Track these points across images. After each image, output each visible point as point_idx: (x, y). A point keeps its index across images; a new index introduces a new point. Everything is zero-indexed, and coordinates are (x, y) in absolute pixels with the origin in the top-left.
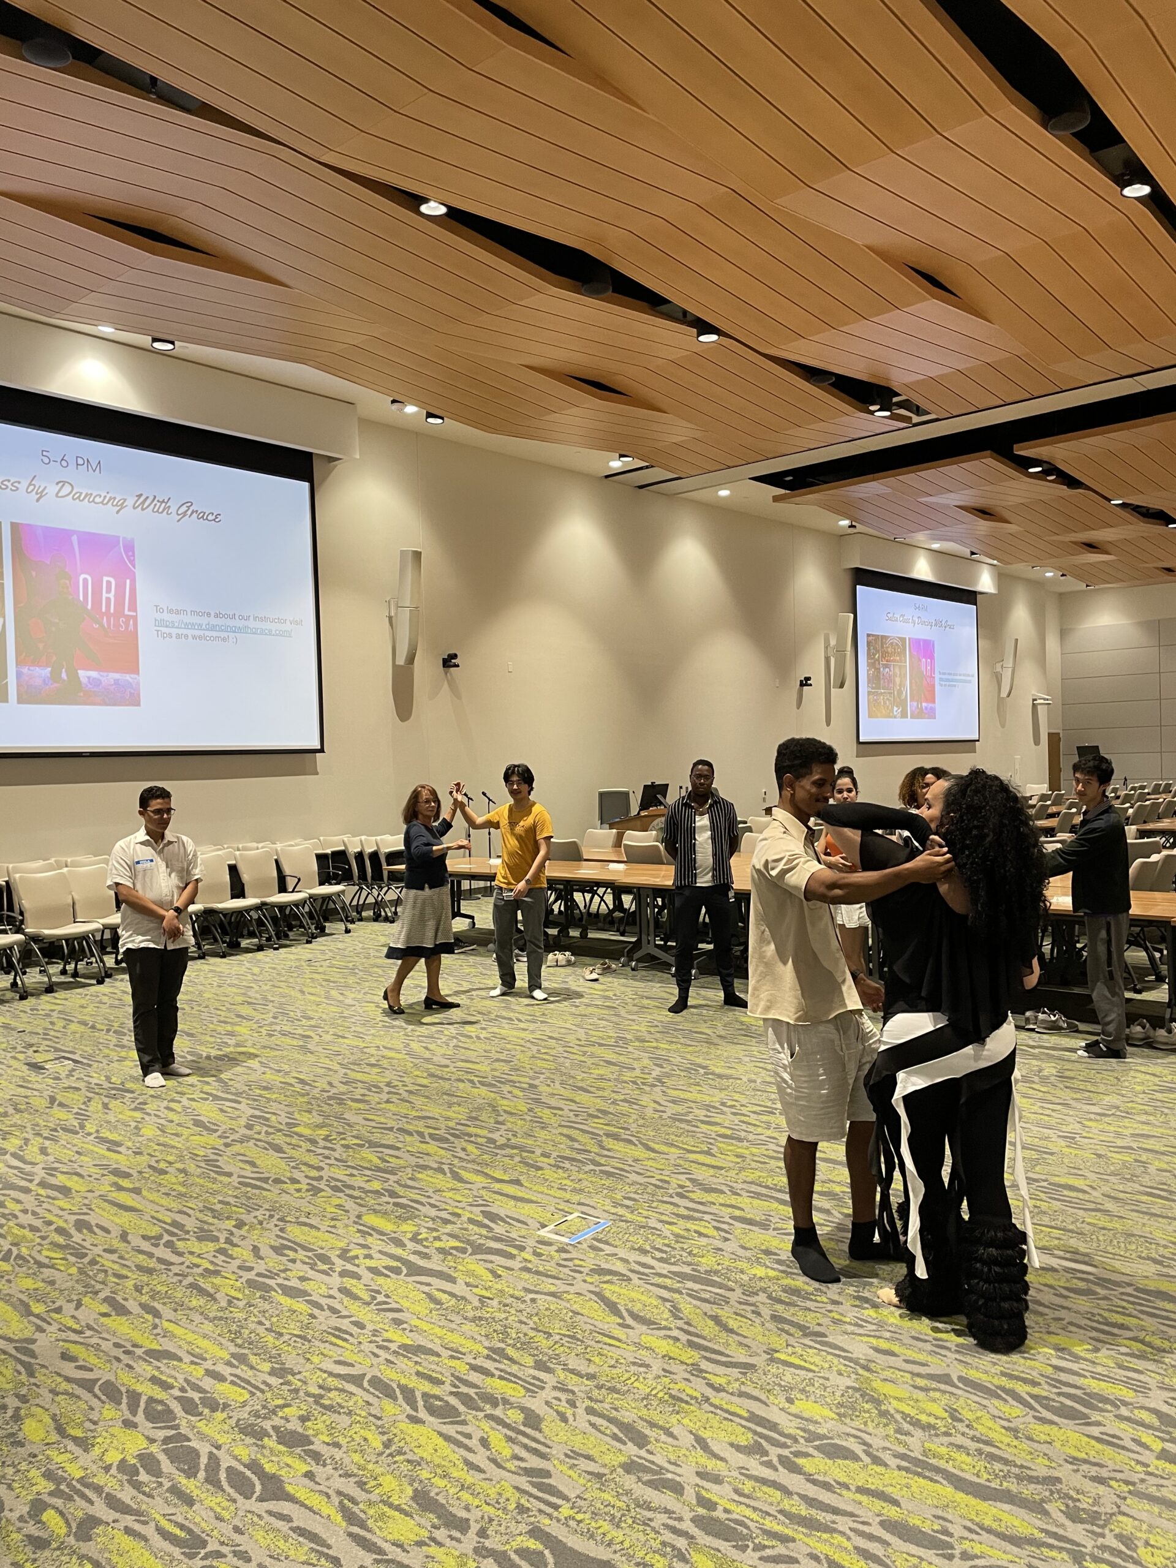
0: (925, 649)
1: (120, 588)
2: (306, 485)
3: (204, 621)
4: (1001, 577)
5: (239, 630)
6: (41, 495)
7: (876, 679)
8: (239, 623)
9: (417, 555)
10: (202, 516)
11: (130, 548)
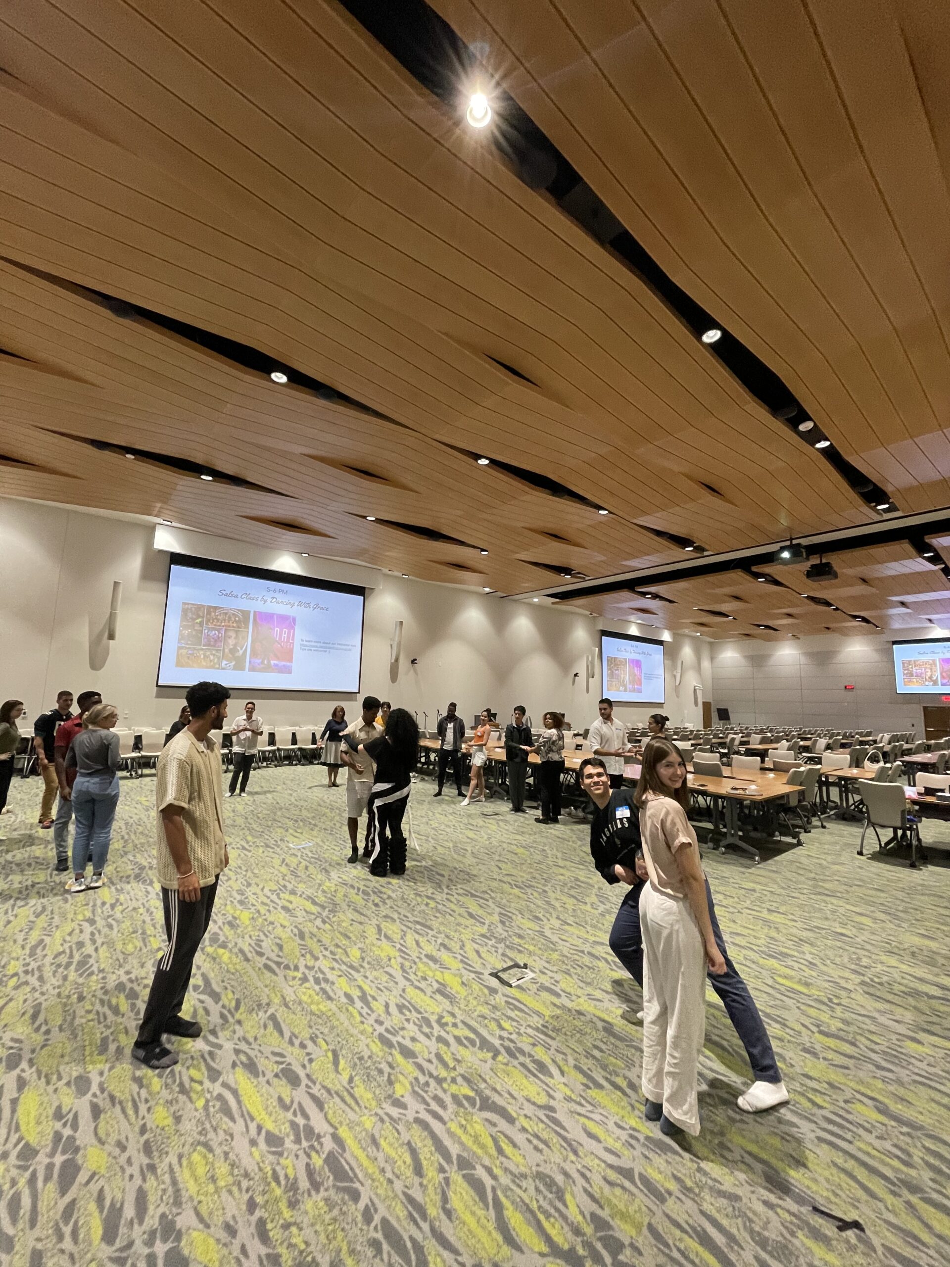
0: (637, 664)
1: (289, 633)
2: (362, 598)
3: (319, 645)
4: (675, 635)
5: (330, 648)
6: (265, 601)
7: (612, 675)
8: (331, 645)
9: (401, 623)
10: (322, 609)
11: (294, 620)
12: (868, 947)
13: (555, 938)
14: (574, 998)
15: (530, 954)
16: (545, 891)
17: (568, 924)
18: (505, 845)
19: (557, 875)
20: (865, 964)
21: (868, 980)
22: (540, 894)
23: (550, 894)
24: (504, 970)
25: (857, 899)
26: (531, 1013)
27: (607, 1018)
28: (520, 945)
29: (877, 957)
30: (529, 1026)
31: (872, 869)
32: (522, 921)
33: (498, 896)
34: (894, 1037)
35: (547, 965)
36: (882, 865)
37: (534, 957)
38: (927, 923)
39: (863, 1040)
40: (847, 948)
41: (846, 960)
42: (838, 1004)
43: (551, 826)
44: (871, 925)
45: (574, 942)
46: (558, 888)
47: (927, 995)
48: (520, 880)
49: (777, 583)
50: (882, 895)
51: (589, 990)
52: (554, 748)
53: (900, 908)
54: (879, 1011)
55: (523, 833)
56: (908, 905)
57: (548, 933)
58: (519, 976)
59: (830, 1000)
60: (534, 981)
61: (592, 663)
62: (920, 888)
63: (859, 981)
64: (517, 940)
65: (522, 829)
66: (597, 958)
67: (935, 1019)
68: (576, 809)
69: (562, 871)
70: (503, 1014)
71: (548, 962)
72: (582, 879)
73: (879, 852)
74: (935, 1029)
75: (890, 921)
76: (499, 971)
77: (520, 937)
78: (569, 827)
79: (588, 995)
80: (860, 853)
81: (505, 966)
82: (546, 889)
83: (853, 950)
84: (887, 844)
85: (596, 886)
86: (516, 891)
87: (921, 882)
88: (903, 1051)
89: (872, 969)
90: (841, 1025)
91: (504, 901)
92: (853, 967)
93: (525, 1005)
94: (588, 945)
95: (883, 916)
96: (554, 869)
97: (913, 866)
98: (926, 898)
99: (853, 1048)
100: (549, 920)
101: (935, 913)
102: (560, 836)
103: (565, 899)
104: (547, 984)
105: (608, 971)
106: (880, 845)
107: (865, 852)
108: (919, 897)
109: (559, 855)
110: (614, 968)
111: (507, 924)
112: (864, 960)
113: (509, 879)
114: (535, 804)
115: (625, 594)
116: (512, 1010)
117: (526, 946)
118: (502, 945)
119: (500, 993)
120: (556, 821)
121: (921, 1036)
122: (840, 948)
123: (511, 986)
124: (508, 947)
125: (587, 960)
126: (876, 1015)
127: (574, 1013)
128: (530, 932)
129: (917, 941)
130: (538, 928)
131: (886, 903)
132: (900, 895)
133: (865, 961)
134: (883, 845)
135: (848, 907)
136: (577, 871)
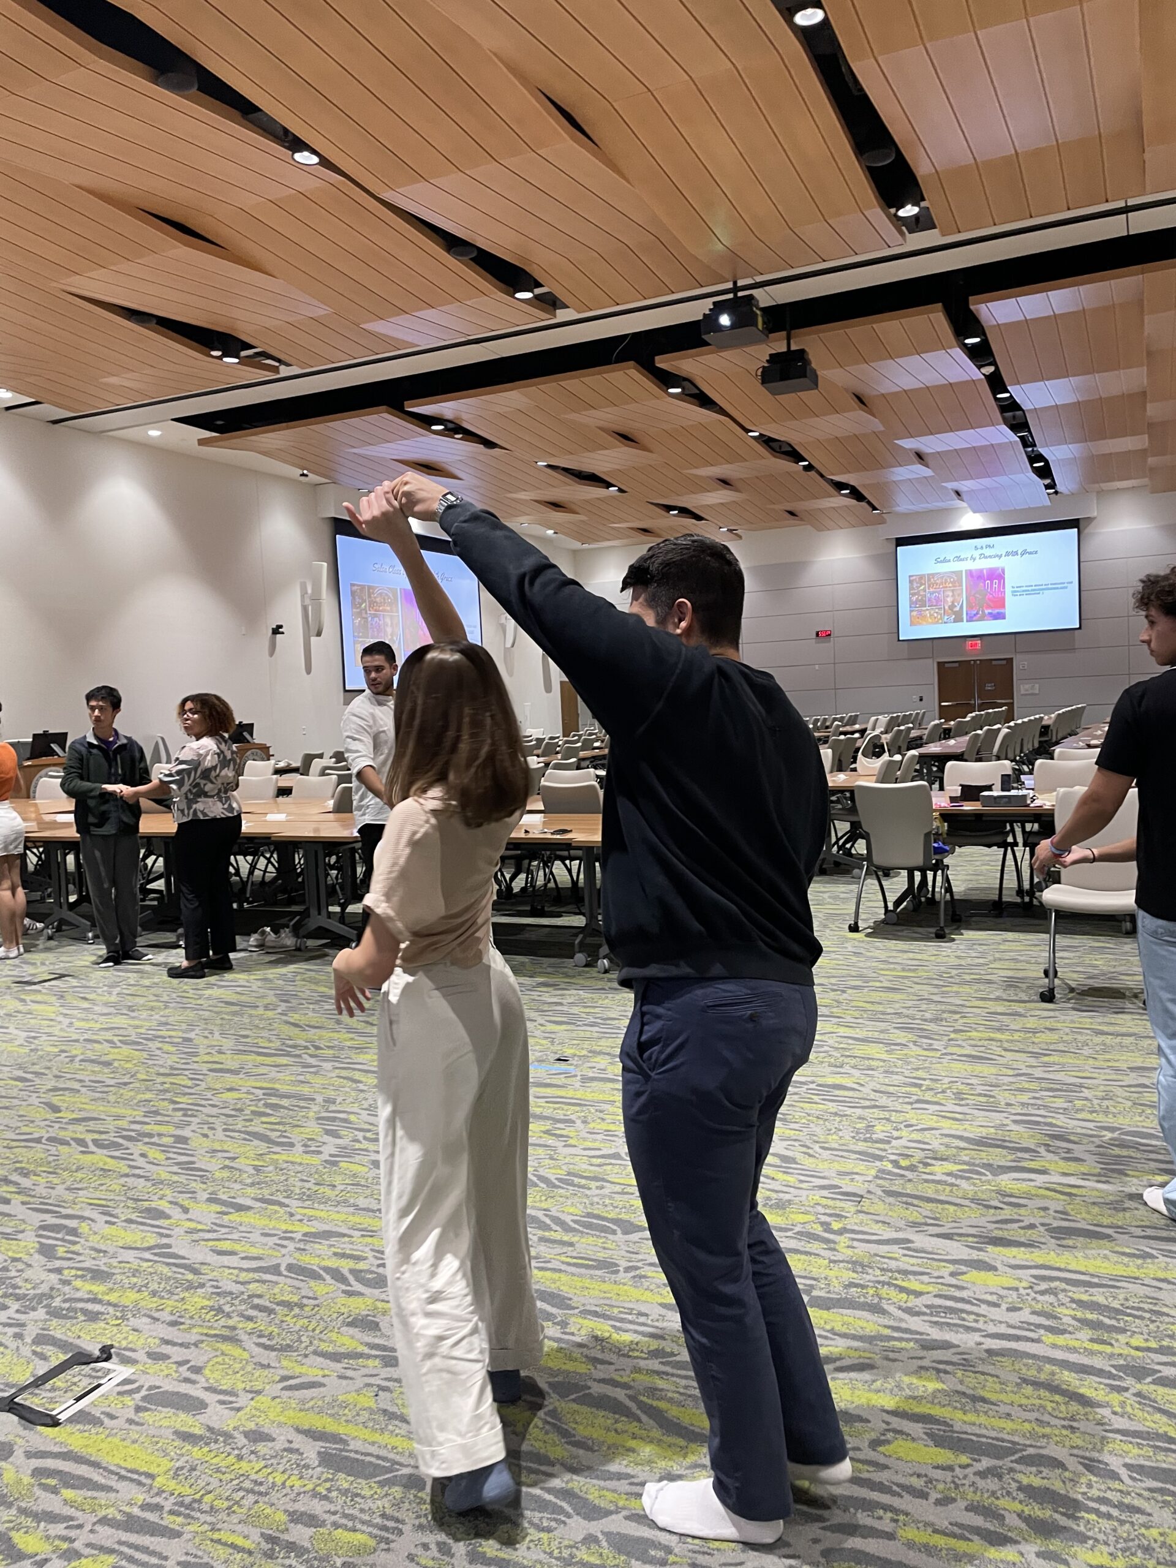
12: (883, 1100)
13: (197, 1255)
14: (243, 1400)
15: (123, 1313)
16: (184, 1140)
17: (241, 1208)
18: (76, 1050)
19: (216, 1092)
20: (881, 1136)
21: (889, 1167)
22: (164, 1148)
23: (197, 1142)
24: (39, 1382)
25: (856, 1014)
26: (112, 1482)
27: (331, 1426)
28: (95, 1300)
29: (901, 1117)
30: (104, 1521)
31: (877, 953)
32: (108, 1230)
33: (39, 1184)
34: (947, 1270)
35: (171, 1333)
36: (892, 944)
37: (133, 1322)
38: (974, 1034)
39: (893, 1293)
40: (849, 1111)
41: (847, 1135)
42: (841, 1232)
43: (212, 979)
44: (884, 1056)
45: (254, 1252)
46: (218, 1123)
47: (988, 1166)
48: (111, 1125)
49: (703, 400)
50: (897, 996)
51: (288, 1365)
52: (208, 787)
53: (928, 1015)
54: (914, 1224)
55: (131, 1008)
56: (939, 1007)
57: (181, 1246)
58: (85, 1384)
59: (827, 1227)
60: (127, 1387)
61: (316, 599)
62: (954, 972)
63: (873, 1172)
64: (86, 1287)
65: (130, 1001)
66: (314, 1275)
67: (1007, 1213)
68: (276, 931)
69: (231, 1080)
70: (23, 1511)
71: (174, 1324)
72: (283, 1088)
73: (883, 921)
74: (1013, 1232)
75: (915, 1043)
76: (23, 1389)
77: (97, 1275)
78: (259, 974)
79: (284, 1378)
80: (854, 928)
81: (42, 1369)
82: (186, 1132)
83: (859, 1112)
84: (897, 903)
85: (319, 1099)
86: (100, 1158)
87: (957, 962)
88: (964, 1294)
89: (894, 1143)
90: (849, 1276)
91: (60, 1190)
92: (861, 1146)
93: (96, 1465)
94: (291, 1246)
95: (901, 1037)
96: (211, 1080)
97: (940, 936)
98: (966, 989)
99: (875, 1318)
100: (186, 1210)
101: (983, 1013)
102: (234, 998)
103: (233, 1147)
104: (169, 1386)
105: (342, 1299)
106: (886, 907)
107: (861, 925)
108: (955, 988)
109: (228, 1044)
110: (357, 1287)
111: (61, 1251)
112: (878, 1128)
113: (79, 1131)
114: (170, 937)
115: (381, 419)
116: (54, 1491)
117: (113, 1298)
118: (41, 1313)
119: (19, 1453)
120: (223, 965)
121: (993, 1253)
122: (836, 1114)
123: (55, 1423)
124: (55, 1313)
125: (284, 1288)
126: (909, 1234)
127: (242, 1440)
128: (130, 1255)
129: (961, 1068)
130: (152, 1240)
131: (904, 1011)
132: (925, 991)
133: (880, 1130)
134: (891, 906)
135: (842, 1031)
136: (273, 1073)
